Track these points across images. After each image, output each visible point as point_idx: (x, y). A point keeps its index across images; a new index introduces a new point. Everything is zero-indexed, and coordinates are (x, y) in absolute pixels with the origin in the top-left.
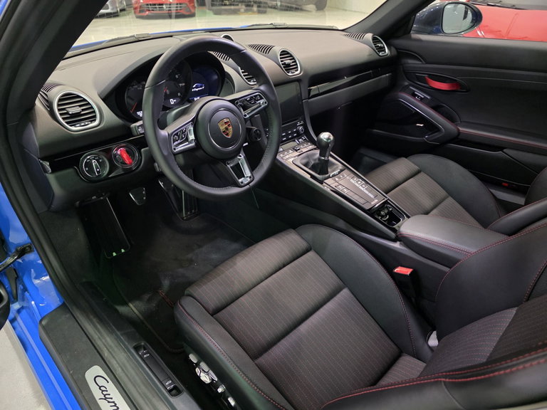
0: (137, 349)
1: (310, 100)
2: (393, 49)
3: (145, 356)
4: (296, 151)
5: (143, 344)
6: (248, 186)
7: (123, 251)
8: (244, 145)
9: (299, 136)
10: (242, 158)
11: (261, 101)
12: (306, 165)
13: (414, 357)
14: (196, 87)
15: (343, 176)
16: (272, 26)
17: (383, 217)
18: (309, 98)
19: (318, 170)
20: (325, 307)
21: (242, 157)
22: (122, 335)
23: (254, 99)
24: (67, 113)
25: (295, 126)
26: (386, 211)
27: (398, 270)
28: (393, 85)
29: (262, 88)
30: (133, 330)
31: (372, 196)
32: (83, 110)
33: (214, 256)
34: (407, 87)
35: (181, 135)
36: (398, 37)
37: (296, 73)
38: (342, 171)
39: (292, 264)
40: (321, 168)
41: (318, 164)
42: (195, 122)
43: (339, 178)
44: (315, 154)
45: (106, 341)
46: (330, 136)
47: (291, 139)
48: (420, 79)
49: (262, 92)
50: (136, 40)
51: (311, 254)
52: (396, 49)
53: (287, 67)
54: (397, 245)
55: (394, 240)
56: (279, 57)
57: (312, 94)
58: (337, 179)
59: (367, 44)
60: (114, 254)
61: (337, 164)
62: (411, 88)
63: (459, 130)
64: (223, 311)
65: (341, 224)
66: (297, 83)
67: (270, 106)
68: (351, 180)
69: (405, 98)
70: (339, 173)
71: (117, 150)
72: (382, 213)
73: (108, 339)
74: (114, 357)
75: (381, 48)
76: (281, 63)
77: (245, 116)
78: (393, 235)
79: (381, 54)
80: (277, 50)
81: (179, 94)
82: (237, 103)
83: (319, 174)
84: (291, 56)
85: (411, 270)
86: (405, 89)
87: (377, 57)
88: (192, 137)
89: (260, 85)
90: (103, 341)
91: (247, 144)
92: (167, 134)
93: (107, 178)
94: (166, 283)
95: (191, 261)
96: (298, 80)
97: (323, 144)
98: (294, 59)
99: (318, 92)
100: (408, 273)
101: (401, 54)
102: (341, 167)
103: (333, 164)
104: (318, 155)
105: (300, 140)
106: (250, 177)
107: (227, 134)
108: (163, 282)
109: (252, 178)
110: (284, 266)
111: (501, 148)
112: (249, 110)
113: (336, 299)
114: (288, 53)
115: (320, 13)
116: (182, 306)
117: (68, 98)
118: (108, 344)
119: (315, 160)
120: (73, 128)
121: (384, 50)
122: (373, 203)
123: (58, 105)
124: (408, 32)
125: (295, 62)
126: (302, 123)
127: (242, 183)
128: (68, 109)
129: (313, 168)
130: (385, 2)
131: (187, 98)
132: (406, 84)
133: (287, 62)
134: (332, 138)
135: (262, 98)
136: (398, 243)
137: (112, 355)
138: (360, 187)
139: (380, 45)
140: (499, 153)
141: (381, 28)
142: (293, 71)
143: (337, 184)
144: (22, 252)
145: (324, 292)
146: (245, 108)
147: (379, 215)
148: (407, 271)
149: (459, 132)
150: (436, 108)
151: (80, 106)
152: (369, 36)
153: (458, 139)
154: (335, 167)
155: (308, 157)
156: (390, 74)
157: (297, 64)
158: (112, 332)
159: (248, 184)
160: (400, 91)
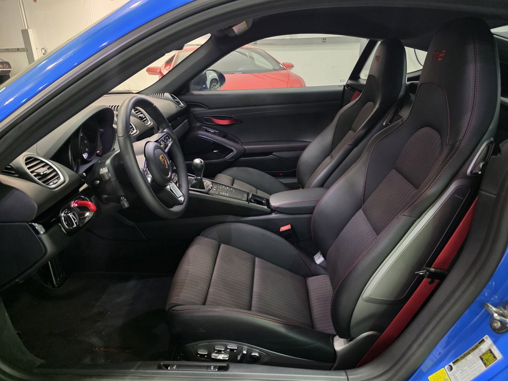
2: (184, 102)
5: (162, 364)
13: (314, 276)
23: (165, 139)
24: (40, 175)
27: (283, 229)
28: (190, 127)
30: (140, 362)
43: (215, 188)
48: (207, 120)
49: (168, 133)
51: (222, 246)
52: (186, 102)
54: (274, 216)
55: (270, 213)
58: (215, 190)
62: (204, 127)
63: (244, 148)
65: (231, 218)
67: (174, 143)
69: (202, 134)
70: (212, 185)
75: (178, 102)
79: (180, 106)
81: (87, 150)
83: (202, 189)
85: (290, 225)
86: (200, 128)
87: (179, 109)
89: (164, 130)
100: (290, 228)
101: (190, 105)
102: (209, 182)
106: (183, 196)
107: (166, 166)
111: (271, 153)
113: (257, 265)
117: (30, 162)
120: (50, 187)
121: (181, 104)
122: (245, 196)
123: (29, 169)
124: (188, 90)
127: (181, 200)
128: (36, 171)
132: (198, 124)
135: (169, 138)
136: (273, 214)
139: (176, 101)
140: (271, 156)
145: (249, 264)
148: (288, 227)
149: (245, 149)
150: (225, 137)
152: (168, 95)
153: (245, 154)
154: (206, 183)
156: (187, 120)
160: (197, 130)
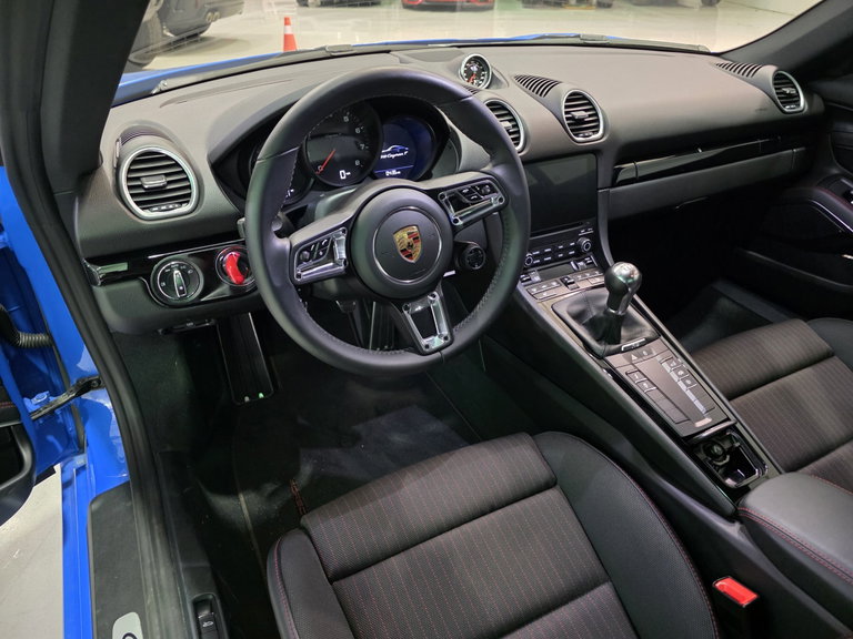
0: (198, 605)
1: (612, 190)
2: (817, 100)
3: (205, 625)
4: (567, 284)
5: (211, 597)
6: (438, 354)
7: (261, 395)
8: (446, 274)
9: (579, 255)
10: (435, 300)
11: (493, 197)
12: (578, 317)
14: (393, 152)
15: (650, 353)
16: (578, 41)
17: (715, 457)
18: (614, 184)
19: (601, 332)
20: (554, 614)
21: (438, 298)
22: (185, 570)
23: (477, 190)
24: (141, 186)
25: (575, 236)
26: (727, 445)
27: (725, 585)
28: (806, 172)
29: (499, 171)
30: (205, 564)
31: (701, 408)
32: (169, 183)
33: (398, 439)
34: (836, 178)
35: (320, 249)
36: (833, 78)
37: (594, 137)
38: (649, 341)
39: (509, 509)
40: (608, 330)
41: (601, 319)
42: (350, 227)
43: (640, 356)
44: (600, 297)
45: (158, 574)
46: (632, 273)
47: (561, 259)
49: (497, 180)
50: (328, 55)
51: (552, 495)
52: (824, 100)
53: (577, 125)
54: (733, 531)
55: (731, 518)
56: (563, 104)
57: (621, 177)
58: (634, 358)
59: (759, 88)
60: (247, 399)
61: (643, 322)
62: (844, 181)
64: (353, 577)
65: (625, 448)
66: (592, 155)
67: (509, 206)
68: (665, 365)
69: (827, 200)
70: (642, 345)
71: (225, 255)
72: (717, 449)
73: (162, 572)
74: (158, 612)
75: (790, 96)
76: (565, 116)
77: (456, 221)
78: (729, 505)
79: (787, 109)
80: (564, 90)
81: (357, 163)
82: (443, 196)
83: (598, 340)
84: (590, 103)
85: (753, 596)
86: (829, 181)
87: (778, 114)
88: (341, 253)
89: (494, 166)
90: (155, 572)
91: (453, 272)
92: (288, 247)
93: (196, 302)
94: (307, 470)
95: (356, 438)
96: (595, 151)
97: (616, 285)
98: (594, 109)
99: (634, 175)
100: (745, 603)
101: (834, 112)
102: (648, 330)
103: (635, 323)
104: (605, 302)
105: (581, 264)
106: (446, 338)
107: (410, 256)
108: (302, 467)
109: (450, 340)
110: (493, 509)
112: (467, 211)
113: (581, 602)
114: (585, 98)
115: (708, 11)
116: (279, 554)
117: (148, 160)
118: (159, 581)
119: (599, 308)
120: (146, 214)
121: (797, 102)
122: (699, 424)
123: (130, 171)
125: (596, 115)
126: (590, 231)
127: (427, 346)
128: (144, 179)
129: (592, 325)
130: (821, 3)
131: (369, 171)
132: (835, 171)
133: (579, 114)
134: (636, 275)
135: (493, 191)
136: (737, 525)
137: (157, 604)
138: (681, 384)
139: (788, 91)
141: (799, 57)
142: (587, 133)
143: (630, 368)
144: (86, 386)
145: (558, 582)
146: (459, 206)
147: (708, 451)
148: (746, 597)
151: (167, 175)
152: (768, 71)
154: (638, 329)
155: (587, 300)
156: (803, 149)
157: (598, 120)
158: (173, 560)
159: (439, 350)
